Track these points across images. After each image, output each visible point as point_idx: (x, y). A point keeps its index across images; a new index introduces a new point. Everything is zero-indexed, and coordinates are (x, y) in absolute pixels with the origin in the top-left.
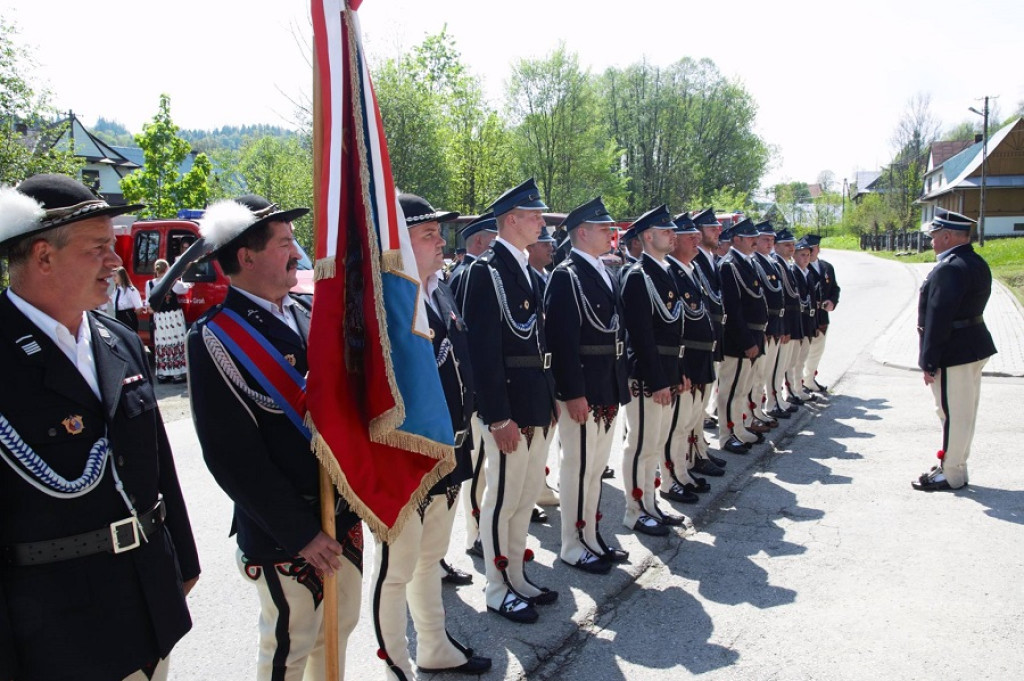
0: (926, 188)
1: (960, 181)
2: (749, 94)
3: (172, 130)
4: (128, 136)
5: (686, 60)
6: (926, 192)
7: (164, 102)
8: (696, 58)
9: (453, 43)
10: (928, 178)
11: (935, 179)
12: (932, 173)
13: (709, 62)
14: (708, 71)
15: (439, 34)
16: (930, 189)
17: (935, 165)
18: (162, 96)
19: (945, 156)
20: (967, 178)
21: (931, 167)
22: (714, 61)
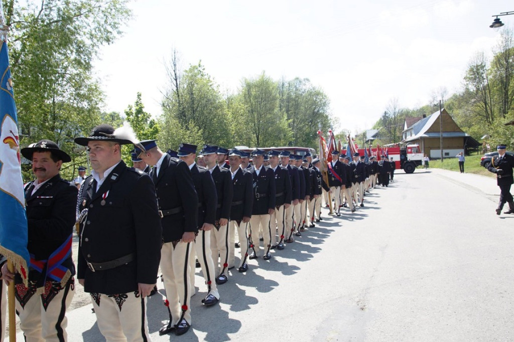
0: (404, 137)
1: (421, 134)
2: (326, 95)
5: (297, 79)
6: (404, 139)
7: (139, 96)
8: (302, 78)
9: (204, 69)
10: (404, 133)
11: (408, 133)
12: (407, 131)
13: (308, 80)
14: (306, 83)
15: (197, 65)
16: (406, 138)
17: (408, 127)
18: (138, 93)
19: (412, 123)
20: (425, 133)
21: (406, 128)
22: (309, 79)
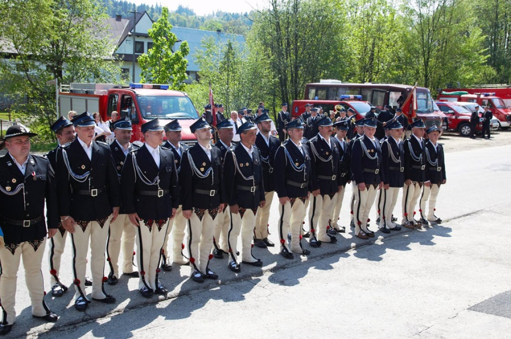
3: (168, 28)
4: (194, 16)
